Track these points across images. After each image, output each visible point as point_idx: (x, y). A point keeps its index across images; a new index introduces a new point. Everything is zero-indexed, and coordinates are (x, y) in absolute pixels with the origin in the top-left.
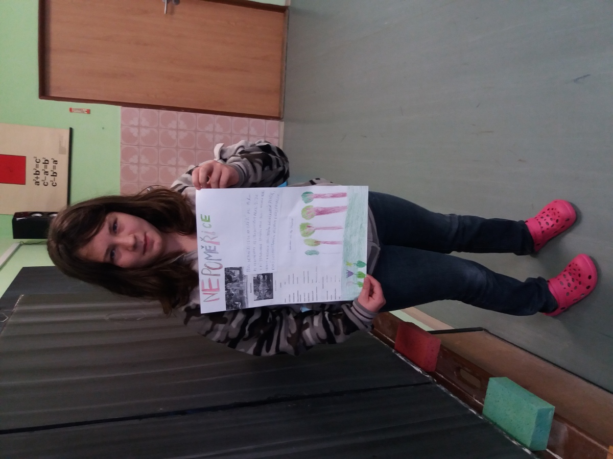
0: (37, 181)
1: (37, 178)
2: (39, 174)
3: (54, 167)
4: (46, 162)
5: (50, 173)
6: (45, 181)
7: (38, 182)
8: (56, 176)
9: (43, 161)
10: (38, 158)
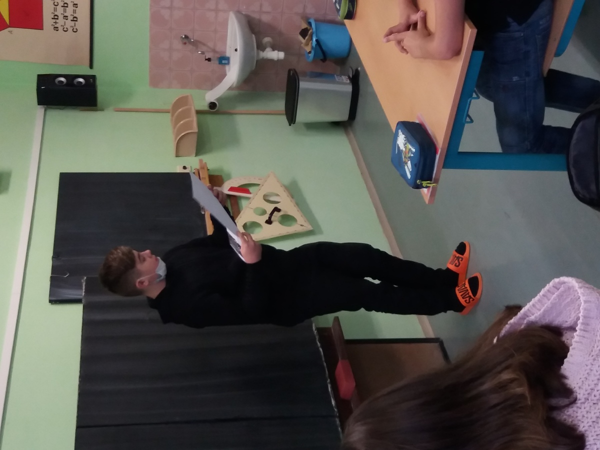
0: (56, 26)
1: (56, 23)
2: (57, 19)
3: (74, 12)
4: (65, 6)
5: (70, 18)
6: (65, 26)
7: (57, 28)
8: (76, 21)
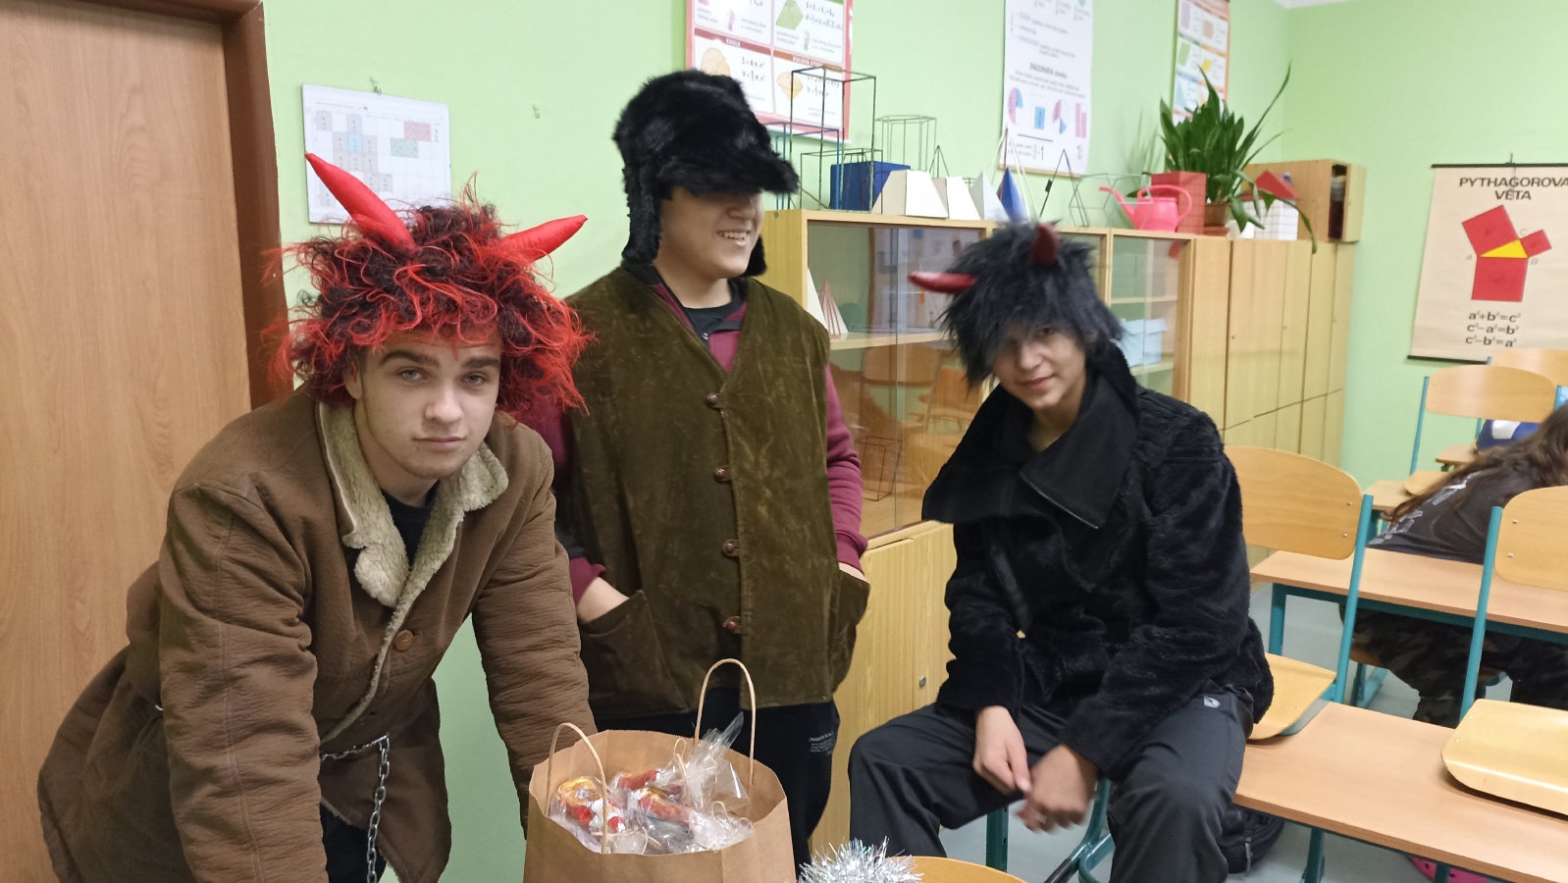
9: (1513, 326)
10: (1517, 319)
